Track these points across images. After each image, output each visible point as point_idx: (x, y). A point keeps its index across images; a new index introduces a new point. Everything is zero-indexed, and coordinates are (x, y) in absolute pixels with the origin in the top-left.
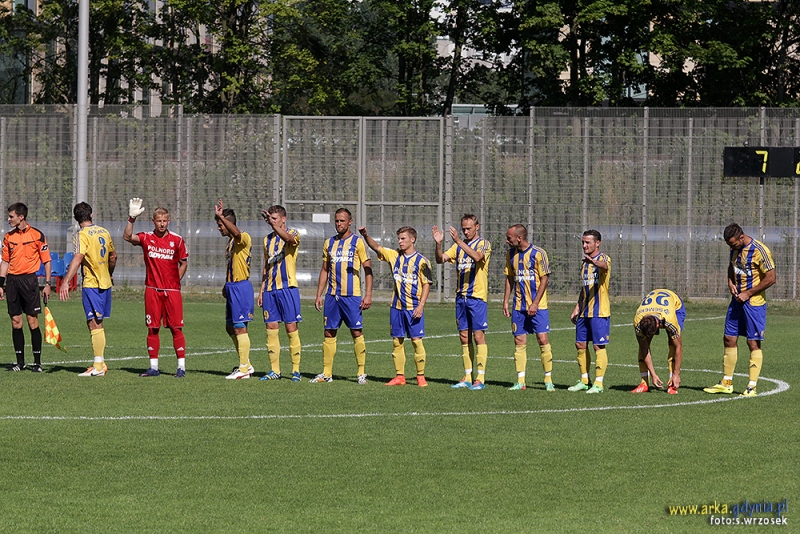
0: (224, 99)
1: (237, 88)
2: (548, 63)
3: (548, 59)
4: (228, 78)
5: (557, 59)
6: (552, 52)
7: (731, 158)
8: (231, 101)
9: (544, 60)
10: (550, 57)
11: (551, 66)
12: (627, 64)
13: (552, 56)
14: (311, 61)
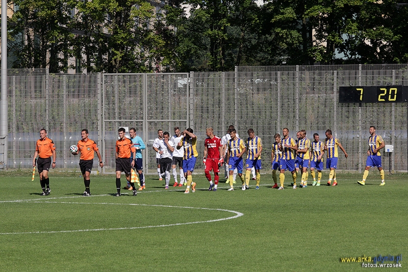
0: (114, 64)
1: (120, 57)
2: (288, 40)
3: (288, 38)
4: (116, 52)
5: (294, 38)
6: (291, 34)
7: (343, 93)
8: (118, 65)
9: (286, 39)
10: (289, 37)
11: (291, 42)
12: (333, 40)
13: (291, 37)
14: (161, 41)
